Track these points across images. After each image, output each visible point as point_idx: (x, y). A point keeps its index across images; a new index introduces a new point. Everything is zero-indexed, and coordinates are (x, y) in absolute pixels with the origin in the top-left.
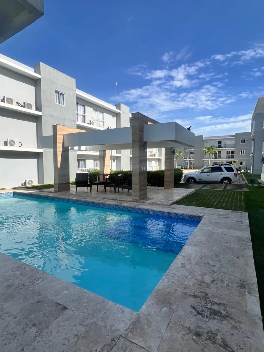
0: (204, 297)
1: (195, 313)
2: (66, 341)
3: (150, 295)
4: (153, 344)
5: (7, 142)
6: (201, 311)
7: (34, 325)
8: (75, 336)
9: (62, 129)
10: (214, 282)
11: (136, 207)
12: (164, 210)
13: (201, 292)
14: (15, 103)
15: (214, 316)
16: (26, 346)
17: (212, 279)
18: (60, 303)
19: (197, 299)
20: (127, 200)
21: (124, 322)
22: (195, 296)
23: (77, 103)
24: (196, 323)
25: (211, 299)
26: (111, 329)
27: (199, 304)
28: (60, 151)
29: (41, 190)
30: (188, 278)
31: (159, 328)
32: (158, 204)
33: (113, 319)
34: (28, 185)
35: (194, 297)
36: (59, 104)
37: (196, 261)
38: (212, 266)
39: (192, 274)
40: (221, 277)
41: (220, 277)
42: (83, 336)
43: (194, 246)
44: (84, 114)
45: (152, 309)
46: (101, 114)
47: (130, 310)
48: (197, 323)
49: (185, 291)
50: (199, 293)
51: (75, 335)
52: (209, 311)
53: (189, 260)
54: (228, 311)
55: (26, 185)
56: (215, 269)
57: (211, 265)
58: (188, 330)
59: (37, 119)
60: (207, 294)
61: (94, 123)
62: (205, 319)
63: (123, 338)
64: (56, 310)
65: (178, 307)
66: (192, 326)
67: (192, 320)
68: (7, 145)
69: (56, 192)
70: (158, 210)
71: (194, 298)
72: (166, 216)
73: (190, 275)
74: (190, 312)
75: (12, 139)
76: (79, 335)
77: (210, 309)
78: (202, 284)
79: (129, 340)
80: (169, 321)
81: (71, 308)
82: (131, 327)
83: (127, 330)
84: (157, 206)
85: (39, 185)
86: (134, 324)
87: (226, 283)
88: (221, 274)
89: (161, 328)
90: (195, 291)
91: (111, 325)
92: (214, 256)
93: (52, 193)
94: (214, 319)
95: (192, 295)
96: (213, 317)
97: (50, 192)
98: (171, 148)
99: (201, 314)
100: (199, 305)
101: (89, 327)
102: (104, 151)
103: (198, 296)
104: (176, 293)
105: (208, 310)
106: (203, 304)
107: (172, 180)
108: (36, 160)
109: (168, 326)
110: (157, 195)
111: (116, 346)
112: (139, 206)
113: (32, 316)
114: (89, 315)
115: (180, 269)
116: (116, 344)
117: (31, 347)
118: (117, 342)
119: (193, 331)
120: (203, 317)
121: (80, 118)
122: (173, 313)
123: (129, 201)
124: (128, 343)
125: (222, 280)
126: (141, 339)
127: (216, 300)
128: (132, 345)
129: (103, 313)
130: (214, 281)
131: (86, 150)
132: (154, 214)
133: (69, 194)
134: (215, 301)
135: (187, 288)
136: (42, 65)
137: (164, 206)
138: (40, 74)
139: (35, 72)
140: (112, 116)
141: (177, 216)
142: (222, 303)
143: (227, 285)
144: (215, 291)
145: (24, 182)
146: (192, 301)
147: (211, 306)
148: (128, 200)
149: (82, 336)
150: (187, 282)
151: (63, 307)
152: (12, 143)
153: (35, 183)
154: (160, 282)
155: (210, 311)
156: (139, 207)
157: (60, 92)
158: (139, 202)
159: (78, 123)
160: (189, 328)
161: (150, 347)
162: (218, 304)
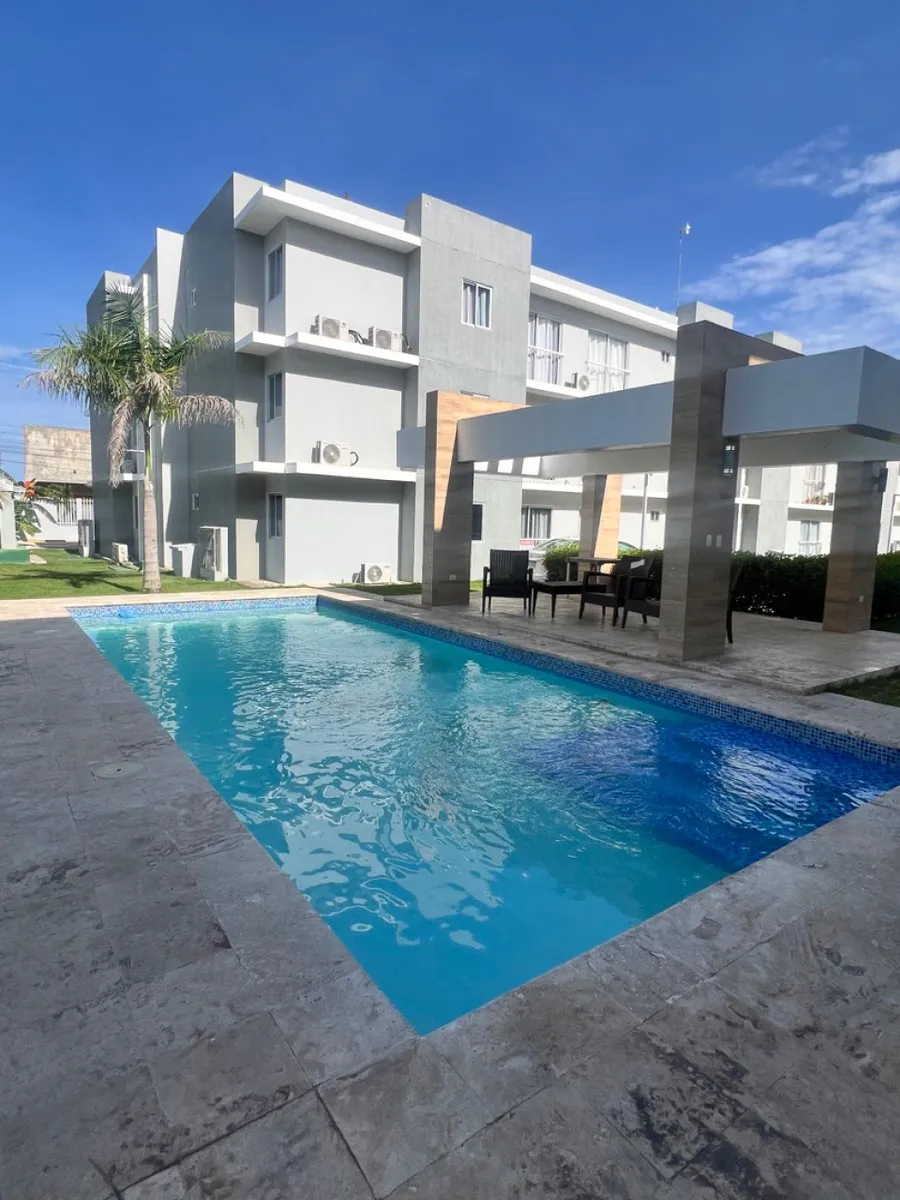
0: (718, 1077)
1: (633, 1125)
2: (164, 1036)
3: (500, 997)
4: (396, 1165)
5: (319, 449)
6: (664, 1126)
7: (125, 962)
8: (195, 1034)
9: (453, 404)
10: (808, 1036)
11: (662, 683)
12: (769, 708)
13: (719, 1053)
14: (344, 332)
15: (711, 1172)
16: (73, 1008)
17: (808, 1021)
18: (222, 925)
19: (678, 1074)
20: (640, 655)
21: (354, 1048)
22: (677, 1061)
23: (533, 316)
24: (610, 1163)
25: (746, 1100)
26: (303, 1053)
27: (676, 1097)
28: (443, 476)
29: (389, 597)
30: (697, 982)
31: (453, 1121)
32: (759, 684)
33: (329, 1028)
34: (367, 581)
35: (672, 1063)
36: (474, 323)
37: (779, 929)
38: (848, 968)
39: (725, 972)
40: (863, 1026)
41: (852, 1024)
42: (215, 1041)
43: (813, 867)
44: (555, 352)
45: (476, 1044)
46: (620, 347)
47: (399, 1021)
48: (612, 1167)
49: (649, 1028)
50: (704, 1054)
51: (197, 1030)
52: (703, 1142)
53: (750, 916)
54: (796, 1176)
55: (363, 580)
56: (851, 985)
57: (843, 963)
58: (560, 1176)
59: (402, 378)
60: (738, 1072)
61: (588, 383)
62: (661, 1165)
63: (316, 1099)
64: (199, 940)
65: (576, 1074)
66: (583, 1168)
67: (602, 1143)
68: (318, 461)
69: (425, 606)
70: (741, 706)
71: (670, 1067)
72: (775, 732)
73: (713, 975)
74: (613, 1110)
75: (331, 443)
76: (207, 1033)
77: (711, 1135)
78: (742, 1026)
79: (330, 1116)
80: (505, 1108)
81: (238, 949)
82: (365, 1074)
83: (345, 1078)
84: (750, 691)
85: (400, 583)
86: (381, 1067)
87: (865, 1061)
88: (868, 1017)
89: (461, 1122)
90: (692, 1042)
91: (311, 1044)
92: (884, 928)
93: (413, 609)
94: (703, 1181)
95: (670, 1050)
96: (703, 1173)
97: (410, 605)
98: (869, 464)
99: (656, 1139)
100: (673, 1104)
101: (249, 1022)
102: (598, 477)
103: (691, 1065)
104: (602, 1021)
105: (702, 1137)
106: (696, 1102)
107: (861, 599)
108: (396, 507)
109: (491, 1124)
110: (770, 651)
111: (279, 1112)
112: (672, 680)
113: (137, 937)
114: (272, 985)
115: (683, 938)
116: (285, 1108)
117: (80, 1016)
118: (291, 1101)
119: (579, 1186)
120: (657, 1151)
121: (541, 367)
122: (544, 1088)
123: (647, 660)
124: (319, 1121)
125: (858, 1040)
126: (366, 1127)
127: (766, 1112)
128: (329, 1133)
129: (312, 996)
130: (812, 1029)
131: (540, 476)
132: (728, 719)
133: (460, 616)
134: (760, 1112)
135: (665, 1019)
136: (427, 201)
137: (781, 694)
138: (418, 233)
139: (407, 229)
140: (660, 354)
141: (820, 741)
142: (788, 1133)
143: (870, 1072)
144: (788, 1075)
145: (359, 570)
146: (652, 1075)
147: (725, 1127)
148: (643, 653)
149: (213, 1039)
150: (677, 997)
151: (221, 936)
152: (332, 454)
153: (390, 577)
154: (568, 963)
155: (706, 1144)
156: (675, 683)
157: (478, 285)
158: (685, 667)
159: (531, 384)
160: (566, 1167)
161: (377, 1167)
162: (767, 1128)
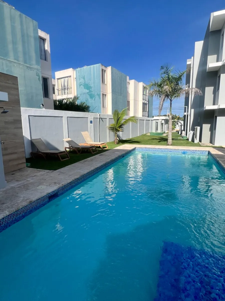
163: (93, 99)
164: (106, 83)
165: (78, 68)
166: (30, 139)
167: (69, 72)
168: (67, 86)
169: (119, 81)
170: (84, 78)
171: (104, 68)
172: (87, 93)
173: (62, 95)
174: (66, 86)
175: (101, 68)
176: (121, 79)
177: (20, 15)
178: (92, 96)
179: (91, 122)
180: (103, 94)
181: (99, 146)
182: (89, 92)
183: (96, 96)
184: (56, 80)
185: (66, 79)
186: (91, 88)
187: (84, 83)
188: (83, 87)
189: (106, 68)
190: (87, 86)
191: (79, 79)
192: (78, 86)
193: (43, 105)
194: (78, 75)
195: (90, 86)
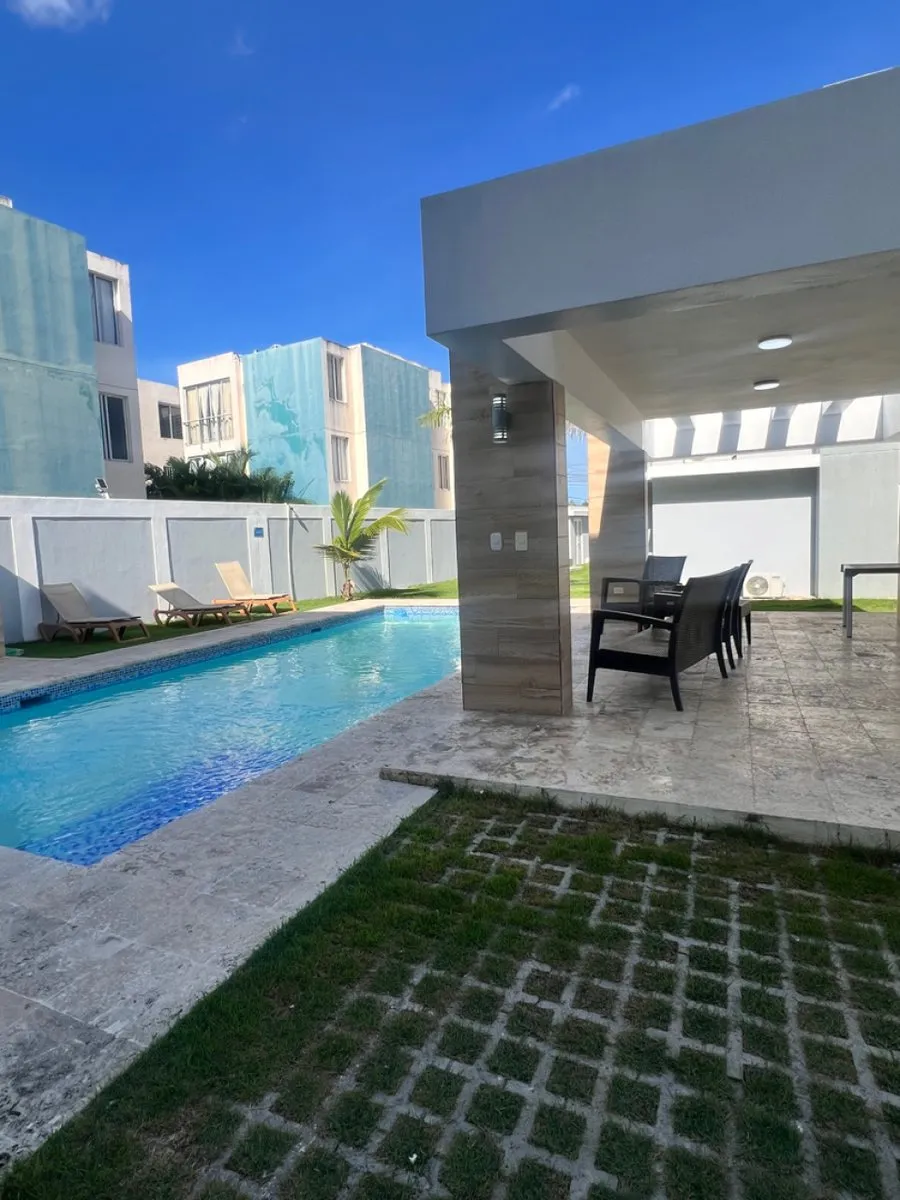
163: (300, 455)
164: (345, 400)
165: (251, 352)
166: (37, 585)
167: (224, 364)
168: (219, 413)
169: (396, 391)
170: (270, 386)
171: (335, 350)
172: (282, 434)
173: (203, 441)
174: (216, 413)
175: (326, 350)
176: (404, 383)
177: (28, 223)
178: (297, 445)
179: (258, 532)
180: (335, 438)
181: (266, 605)
182: (289, 432)
183: (311, 443)
184: (182, 392)
185: (215, 388)
186: (294, 416)
187: (270, 400)
188: (268, 415)
189: (344, 352)
190: (281, 413)
191: (255, 388)
192: (253, 410)
193: (102, 483)
194: (251, 379)
195: (291, 413)
